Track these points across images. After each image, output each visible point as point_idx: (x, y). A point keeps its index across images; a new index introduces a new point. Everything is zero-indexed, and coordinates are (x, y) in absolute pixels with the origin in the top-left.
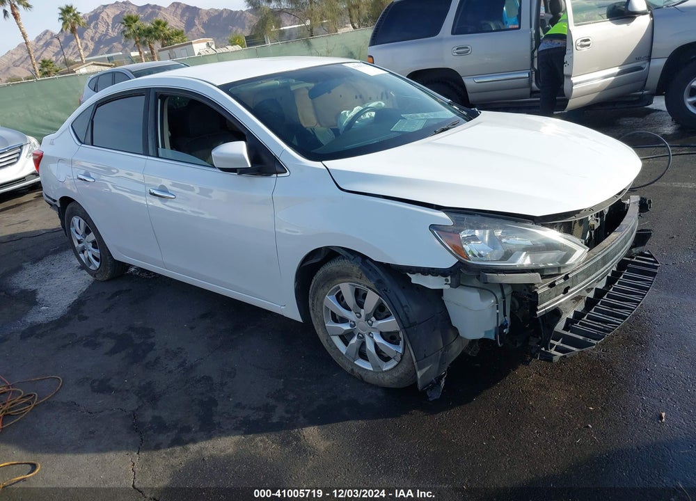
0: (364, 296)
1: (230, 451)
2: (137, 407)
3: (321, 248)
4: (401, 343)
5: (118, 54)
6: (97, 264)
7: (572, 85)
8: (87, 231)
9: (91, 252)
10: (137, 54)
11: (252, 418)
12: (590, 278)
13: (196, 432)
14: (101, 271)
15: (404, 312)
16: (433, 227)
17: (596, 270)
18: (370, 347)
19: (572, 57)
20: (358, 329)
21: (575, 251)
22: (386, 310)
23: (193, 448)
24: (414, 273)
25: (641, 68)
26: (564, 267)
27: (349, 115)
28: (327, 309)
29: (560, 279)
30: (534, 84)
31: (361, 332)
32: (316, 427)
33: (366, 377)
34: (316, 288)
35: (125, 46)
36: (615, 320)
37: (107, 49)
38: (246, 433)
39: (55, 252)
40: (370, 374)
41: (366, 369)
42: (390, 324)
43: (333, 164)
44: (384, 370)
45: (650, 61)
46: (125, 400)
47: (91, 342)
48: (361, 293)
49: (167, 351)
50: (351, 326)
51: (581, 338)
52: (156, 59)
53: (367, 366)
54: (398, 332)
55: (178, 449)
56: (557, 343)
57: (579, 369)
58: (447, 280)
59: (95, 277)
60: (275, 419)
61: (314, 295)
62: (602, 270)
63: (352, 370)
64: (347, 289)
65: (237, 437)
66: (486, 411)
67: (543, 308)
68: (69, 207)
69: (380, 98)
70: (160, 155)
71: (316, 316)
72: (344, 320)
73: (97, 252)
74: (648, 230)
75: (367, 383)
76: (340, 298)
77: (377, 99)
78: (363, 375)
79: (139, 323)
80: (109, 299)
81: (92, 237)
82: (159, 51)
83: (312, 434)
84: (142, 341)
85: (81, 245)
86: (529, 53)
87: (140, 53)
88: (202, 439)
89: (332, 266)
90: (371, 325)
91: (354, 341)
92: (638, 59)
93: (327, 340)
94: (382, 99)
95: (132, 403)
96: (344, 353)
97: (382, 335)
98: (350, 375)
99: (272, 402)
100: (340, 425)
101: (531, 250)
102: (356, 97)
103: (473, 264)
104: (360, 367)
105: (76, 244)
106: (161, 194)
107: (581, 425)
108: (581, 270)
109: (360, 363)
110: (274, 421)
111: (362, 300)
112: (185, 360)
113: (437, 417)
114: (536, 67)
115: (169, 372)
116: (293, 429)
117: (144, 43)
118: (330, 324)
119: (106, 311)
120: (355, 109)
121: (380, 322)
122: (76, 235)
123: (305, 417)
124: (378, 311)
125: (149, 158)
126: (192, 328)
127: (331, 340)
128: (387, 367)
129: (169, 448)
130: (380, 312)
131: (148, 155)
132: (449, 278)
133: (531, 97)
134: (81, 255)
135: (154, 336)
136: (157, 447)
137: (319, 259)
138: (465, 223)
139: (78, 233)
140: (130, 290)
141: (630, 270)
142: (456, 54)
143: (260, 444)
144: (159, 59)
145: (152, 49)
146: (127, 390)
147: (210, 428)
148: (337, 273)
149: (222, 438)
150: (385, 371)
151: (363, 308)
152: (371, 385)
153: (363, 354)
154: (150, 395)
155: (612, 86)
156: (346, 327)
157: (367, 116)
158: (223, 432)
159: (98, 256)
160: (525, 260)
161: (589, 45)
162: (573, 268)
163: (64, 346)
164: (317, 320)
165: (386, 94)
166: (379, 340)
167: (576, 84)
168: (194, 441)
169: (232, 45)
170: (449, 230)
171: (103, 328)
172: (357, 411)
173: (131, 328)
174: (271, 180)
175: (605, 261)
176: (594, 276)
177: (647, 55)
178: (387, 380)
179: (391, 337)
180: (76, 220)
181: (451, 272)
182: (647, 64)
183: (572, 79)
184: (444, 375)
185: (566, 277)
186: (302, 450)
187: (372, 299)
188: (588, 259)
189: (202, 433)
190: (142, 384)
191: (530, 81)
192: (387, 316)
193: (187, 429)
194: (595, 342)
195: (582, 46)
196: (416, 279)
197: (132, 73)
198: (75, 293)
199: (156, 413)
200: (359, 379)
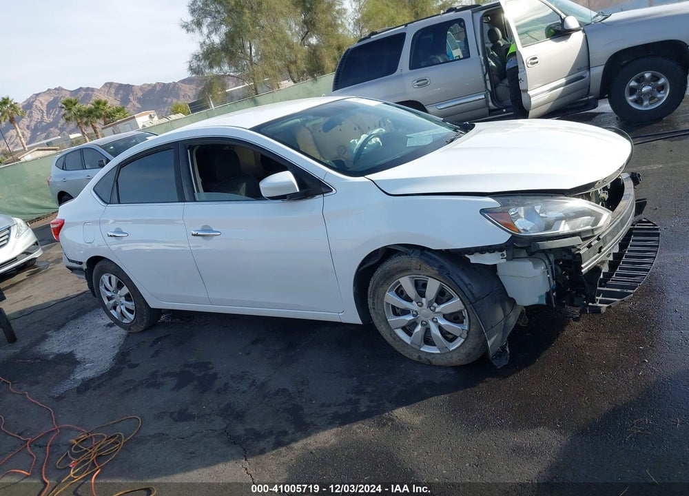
0: (425, 285)
1: (333, 441)
2: (226, 425)
3: (378, 250)
4: (466, 321)
5: (56, 138)
6: (132, 317)
7: (530, 98)
8: (119, 286)
9: (124, 305)
10: (79, 135)
11: (341, 412)
12: (615, 239)
13: (293, 433)
14: (137, 322)
15: (469, 289)
16: (483, 211)
17: (618, 232)
18: (435, 331)
19: (525, 74)
20: (421, 317)
21: (602, 215)
22: (447, 294)
23: (297, 446)
24: (472, 254)
25: (582, 77)
26: (597, 229)
27: (359, 143)
28: (388, 304)
29: (594, 240)
30: (491, 104)
31: (425, 319)
32: (404, 408)
33: (434, 360)
34: (376, 288)
35: (62, 130)
36: (640, 273)
37: (44, 135)
38: (342, 424)
39: (75, 318)
40: (438, 356)
41: (433, 353)
42: (455, 305)
43: (375, 176)
44: (451, 349)
45: (590, 70)
46: (210, 422)
47: (153, 382)
48: (420, 284)
49: (232, 377)
50: (413, 315)
51: (618, 290)
52: (100, 136)
53: (434, 350)
54: (460, 312)
55: (283, 449)
56: (599, 298)
57: (618, 321)
58: (503, 255)
59: (130, 329)
60: (363, 409)
61: (374, 295)
62: (622, 231)
63: (419, 356)
64: (406, 283)
65: (335, 430)
66: (552, 366)
67: (586, 267)
68: (97, 266)
69: (378, 126)
70: (197, 199)
71: (377, 314)
72: (405, 312)
73: (131, 305)
74: (644, 199)
75: (435, 366)
76: (400, 292)
77: (376, 127)
78: (430, 360)
79: (192, 360)
80: (151, 346)
81: (125, 290)
82: (103, 129)
83: (402, 414)
84: (203, 373)
85: (112, 302)
86: (481, 77)
87: (83, 133)
88: (302, 438)
89: (390, 264)
90: (433, 311)
91: (419, 328)
92: (579, 70)
93: (391, 335)
94: (380, 127)
95: (219, 424)
96: (409, 343)
97: (446, 317)
98: (417, 362)
99: (354, 397)
100: (425, 402)
101: (568, 217)
102: (355, 129)
103: (526, 236)
104: (427, 353)
105: (106, 302)
106: (206, 233)
107: (638, 361)
108: (608, 231)
109: (426, 349)
110: (363, 411)
111: (422, 290)
112: (254, 381)
113: (510, 380)
114: (489, 88)
115: (243, 392)
116: (383, 414)
117: (86, 123)
118: (392, 319)
119: (153, 356)
120: (362, 137)
121: (442, 306)
122: (107, 292)
123: (390, 402)
124: (439, 296)
125: (186, 203)
126: (248, 354)
127: (395, 333)
128: (454, 346)
129: (273, 450)
130: (441, 297)
131: (184, 201)
132: (505, 253)
133: (490, 116)
134: (112, 312)
135: (213, 368)
136: (262, 452)
137: (377, 260)
138: (510, 202)
139: (108, 290)
140: (168, 335)
141: (636, 235)
142: (417, 86)
143: (358, 431)
144: (103, 136)
145: (94, 128)
146: (209, 415)
147: (304, 427)
148: (396, 269)
149: (321, 433)
150: (453, 350)
151: (424, 297)
152: (440, 367)
153: (428, 340)
154: (233, 414)
155: (562, 95)
156: (409, 318)
157: (373, 141)
158: (320, 429)
159: (133, 308)
160: (564, 228)
161: (537, 62)
162: (603, 229)
163: (128, 391)
164: (379, 317)
165: (383, 121)
166: (443, 322)
167: (533, 96)
168: (296, 441)
169: (175, 114)
170: (499, 211)
171: (157, 371)
172: (436, 389)
173: (186, 365)
174: (318, 199)
175: (622, 223)
176: (617, 237)
177: (587, 65)
178: (456, 360)
179: (455, 318)
180: (105, 278)
181: (506, 246)
182: (588, 73)
183: (528, 92)
184: (506, 344)
185: (598, 239)
186: (399, 428)
187: (433, 286)
188: (612, 222)
189: (300, 433)
190: (221, 406)
191: (487, 102)
192: (450, 298)
193: (285, 433)
194: (631, 291)
195: (532, 64)
196: (474, 259)
197: (101, 147)
198: (114, 347)
199: (248, 427)
200: (428, 364)
